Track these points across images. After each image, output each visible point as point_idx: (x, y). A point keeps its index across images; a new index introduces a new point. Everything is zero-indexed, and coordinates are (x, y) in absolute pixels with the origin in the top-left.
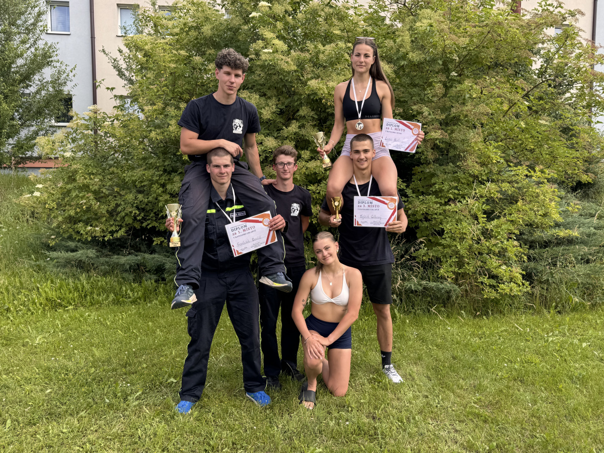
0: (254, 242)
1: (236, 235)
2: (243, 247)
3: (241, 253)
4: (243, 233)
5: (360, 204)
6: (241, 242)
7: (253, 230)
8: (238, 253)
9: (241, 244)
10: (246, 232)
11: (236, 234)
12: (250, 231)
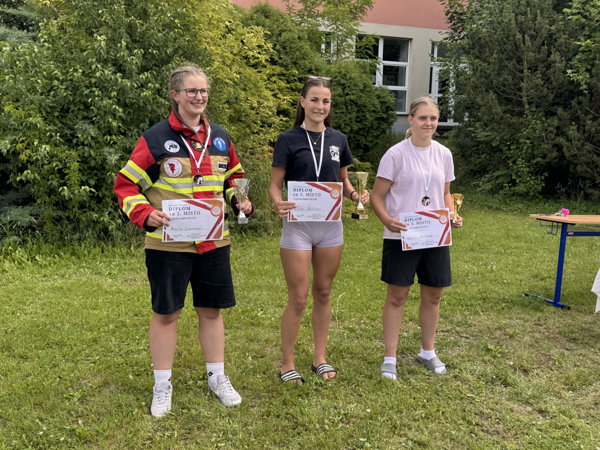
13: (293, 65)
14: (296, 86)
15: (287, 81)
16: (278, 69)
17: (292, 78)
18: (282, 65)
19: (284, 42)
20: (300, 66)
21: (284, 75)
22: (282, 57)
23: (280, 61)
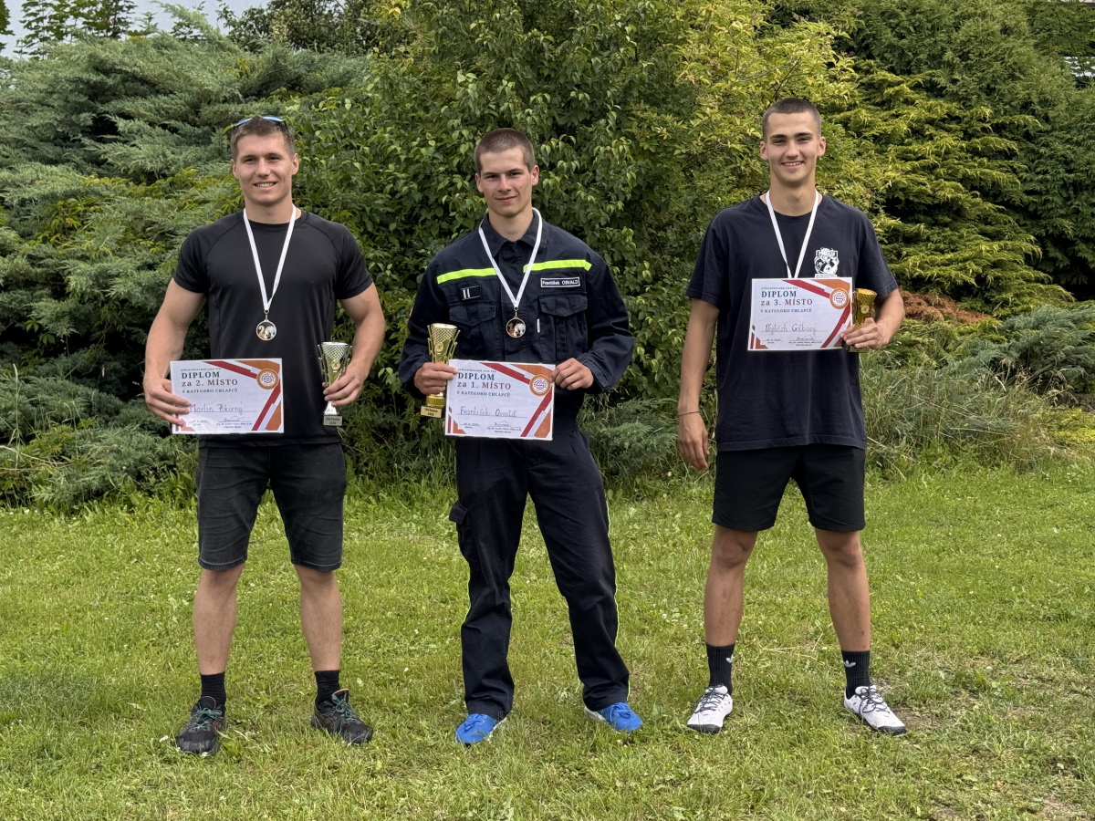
0: (499, 420)
1: (465, 390)
2: (472, 420)
3: (461, 431)
4: (481, 390)
5: (766, 299)
6: (469, 407)
7: (505, 391)
8: (456, 430)
9: (468, 413)
10: (489, 391)
11: (465, 385)
12: (498, 391)
13: (983, 96)
14: (985, 144)
15: (965, 132)
16: (942, 107)
17: (978, 126)
18: (955, 97)
19: (964, 43)
20: (1003, 95)
21: (958, 119)
22: (957, 76)
23: (951, 88)
